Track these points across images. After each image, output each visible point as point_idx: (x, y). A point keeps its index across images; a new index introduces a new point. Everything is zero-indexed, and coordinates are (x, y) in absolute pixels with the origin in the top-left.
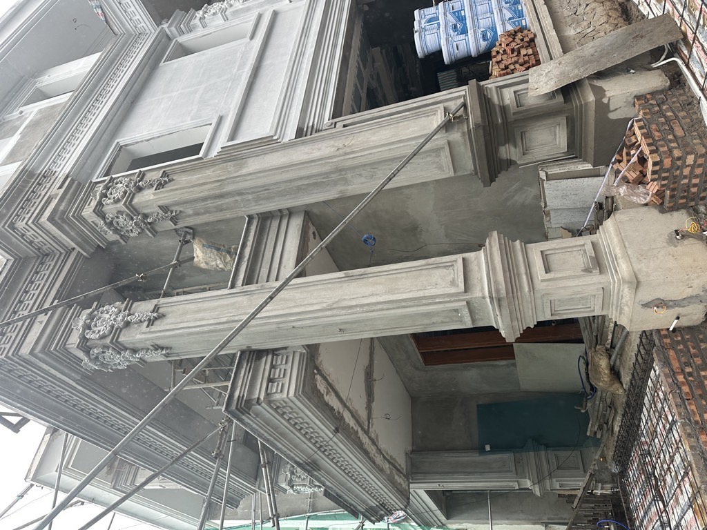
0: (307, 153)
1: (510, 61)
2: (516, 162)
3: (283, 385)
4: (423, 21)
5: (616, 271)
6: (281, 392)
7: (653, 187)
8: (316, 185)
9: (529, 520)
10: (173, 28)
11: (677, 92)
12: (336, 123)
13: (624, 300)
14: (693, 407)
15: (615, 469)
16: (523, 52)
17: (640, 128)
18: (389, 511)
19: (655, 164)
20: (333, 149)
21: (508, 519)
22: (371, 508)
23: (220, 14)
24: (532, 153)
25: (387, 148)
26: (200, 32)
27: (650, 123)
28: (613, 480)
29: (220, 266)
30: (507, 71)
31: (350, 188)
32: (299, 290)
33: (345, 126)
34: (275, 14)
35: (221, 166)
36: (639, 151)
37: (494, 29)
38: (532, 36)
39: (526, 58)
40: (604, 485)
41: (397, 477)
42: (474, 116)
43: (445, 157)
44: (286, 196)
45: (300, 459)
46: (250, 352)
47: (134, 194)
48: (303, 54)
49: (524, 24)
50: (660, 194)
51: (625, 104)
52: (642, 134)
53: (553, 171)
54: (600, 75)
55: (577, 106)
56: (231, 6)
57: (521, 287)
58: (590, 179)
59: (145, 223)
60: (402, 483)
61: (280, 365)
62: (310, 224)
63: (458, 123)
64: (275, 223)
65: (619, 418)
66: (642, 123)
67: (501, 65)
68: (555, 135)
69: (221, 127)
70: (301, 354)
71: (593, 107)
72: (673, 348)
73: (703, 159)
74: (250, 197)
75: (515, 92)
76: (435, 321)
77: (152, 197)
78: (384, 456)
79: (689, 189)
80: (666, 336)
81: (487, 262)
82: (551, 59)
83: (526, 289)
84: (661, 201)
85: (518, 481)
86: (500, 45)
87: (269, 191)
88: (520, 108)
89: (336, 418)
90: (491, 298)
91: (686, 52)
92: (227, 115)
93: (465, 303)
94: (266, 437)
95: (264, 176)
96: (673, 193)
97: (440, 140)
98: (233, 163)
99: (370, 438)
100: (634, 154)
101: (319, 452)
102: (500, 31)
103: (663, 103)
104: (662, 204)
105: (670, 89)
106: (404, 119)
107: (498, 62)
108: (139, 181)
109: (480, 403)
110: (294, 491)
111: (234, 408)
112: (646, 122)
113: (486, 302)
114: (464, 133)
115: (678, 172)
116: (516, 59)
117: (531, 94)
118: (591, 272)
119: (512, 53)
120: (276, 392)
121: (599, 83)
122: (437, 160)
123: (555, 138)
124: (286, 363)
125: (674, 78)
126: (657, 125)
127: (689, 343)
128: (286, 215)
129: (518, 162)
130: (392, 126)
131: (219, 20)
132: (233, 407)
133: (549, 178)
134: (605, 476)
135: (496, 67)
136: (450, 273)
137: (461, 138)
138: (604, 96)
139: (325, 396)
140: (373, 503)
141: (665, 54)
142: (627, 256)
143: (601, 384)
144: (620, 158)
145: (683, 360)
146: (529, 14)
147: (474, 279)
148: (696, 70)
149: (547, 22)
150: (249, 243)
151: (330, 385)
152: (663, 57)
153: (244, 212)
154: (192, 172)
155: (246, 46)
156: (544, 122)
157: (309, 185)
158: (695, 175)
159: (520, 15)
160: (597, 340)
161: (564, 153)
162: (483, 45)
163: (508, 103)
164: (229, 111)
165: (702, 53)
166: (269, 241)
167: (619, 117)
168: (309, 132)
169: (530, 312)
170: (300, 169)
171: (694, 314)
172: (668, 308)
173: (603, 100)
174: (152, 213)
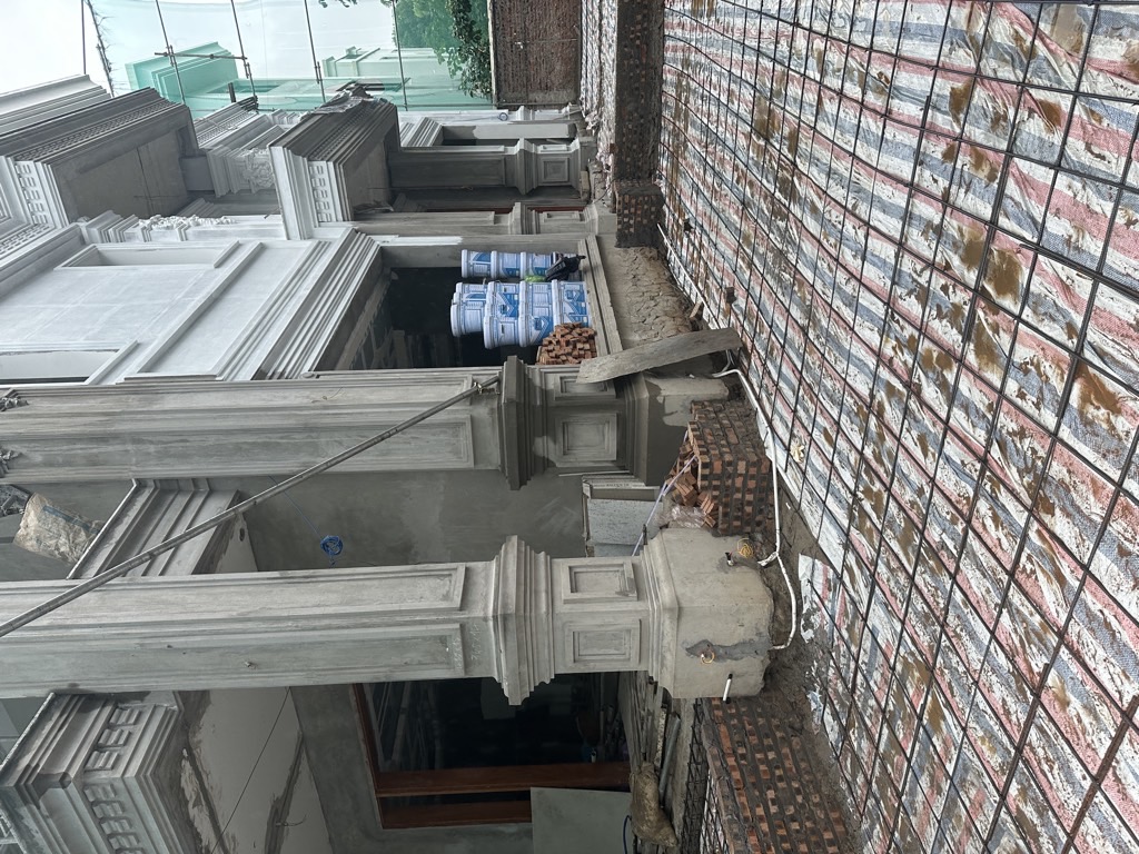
1: (562, 352)
2: (555, 464)
3: (119, 758)
4: (465, 295)
5: (657, 597)
6: (113, 768)
7: (708, 505)
8: (266, 446)
10: (95, 231)
11: (735, 404)
12: (319, 375)
13: (665, 642)
14: (744, 799)
16: (579, 346)
17: (693, 430)
19: (704, 467)
20: (306, 401)
23: (177, 230)
24: (574, 455)
26: (138, 244)
27: (704, 427)
29: (62, 549)
30: (556, 360)
32: (197, 591)
34: (262, 249)
35: (117, 397)
36: (692, 460)
37: (549, 319)
38: (592, 333)
39: (582, 352)
42: (509, 390)
43: (465, 437)
44: (212, 456)
46: (74, 696)
48: (291, 296)
49: (585, 321)
50: (714, 513)
51: (681, 409)
52: (694, 436)
53: (601, 485)
54: (658, 373)
55: (629, 403)
56: (198, 225)
57: (537, 606)
58: (643, 502)
61: (123, 725)
63: (488, 397)
64: (181, 501)
66: (695, 426)
67: (551, 353)
68: (604, 435)
69: (133, 356)
70: (166, 712)
71: (646, 405)
72: (725, 723)
73: (755, 469)
74: (152, 448)
75: (561, 378)
76: (408, 660)
79: (743, 508)
80: (717, 707)
81: (498, 575)
82: (609, 353)
83: (543, 608)
84: (714, 522)
86: (555, 336)
87: (188, 444)
88: (564, 394)
90: (495, 618)
91: (746, 364)
92: (148, 344)
93: (457, 626)
95: (185, 419)
96: (726, 510)
97: (461, 412)
98: (141, 396)
100: (687, 464)
102: (556, 322)
103: (720, 411)
104: (716, 526)
105: (728, 400)
107: (549, 351)
111: (12, 785)
112: (700, 426)
113: (488, 630)
114: (492, 409)
115: (730, 481)
116: (570, 351)
117: (578, 381)
118: (627, 595)
119: (567, 345)
120: (101, 769)
121: (655, 382)
122: (453, 440)
123: (604, 441)
124: (136, 722)
125: (735, 391)
126: (711, 429)
127: (745, 718)
128: (203, 492)
129: (557, 465)
131: (174, 238)
132: (11, 782)
133: (594, 494)
135: (546, 355)
136: (444, 585)
137: (488, 417)
138: (659, 394)
139: (190, 805)
142: (670, 578)
145: (736, 738)
146: (592, 312)
148: (754, 381)
149: (611, 323)
150: (127, 521)
151: (204, 792)
152: (726, 368)
153: (132, 472)
154: (64, 399)
155: (206, 273)
156: (591, 415)
157: (254, 444)
158: (749, 490)
159: (583, 312)
160: (645, 759)
161: (613, 461)
162: (535, 333)
163: (551, 386)
164: (153, 340)
165: (758, 361)
166: (163, 523)
167: (676, 424)
168: (276, 376)
169: (546, 651)
170: (247, 417)
171: (751, 674)
172: (718, 658)
173: (658, 398)
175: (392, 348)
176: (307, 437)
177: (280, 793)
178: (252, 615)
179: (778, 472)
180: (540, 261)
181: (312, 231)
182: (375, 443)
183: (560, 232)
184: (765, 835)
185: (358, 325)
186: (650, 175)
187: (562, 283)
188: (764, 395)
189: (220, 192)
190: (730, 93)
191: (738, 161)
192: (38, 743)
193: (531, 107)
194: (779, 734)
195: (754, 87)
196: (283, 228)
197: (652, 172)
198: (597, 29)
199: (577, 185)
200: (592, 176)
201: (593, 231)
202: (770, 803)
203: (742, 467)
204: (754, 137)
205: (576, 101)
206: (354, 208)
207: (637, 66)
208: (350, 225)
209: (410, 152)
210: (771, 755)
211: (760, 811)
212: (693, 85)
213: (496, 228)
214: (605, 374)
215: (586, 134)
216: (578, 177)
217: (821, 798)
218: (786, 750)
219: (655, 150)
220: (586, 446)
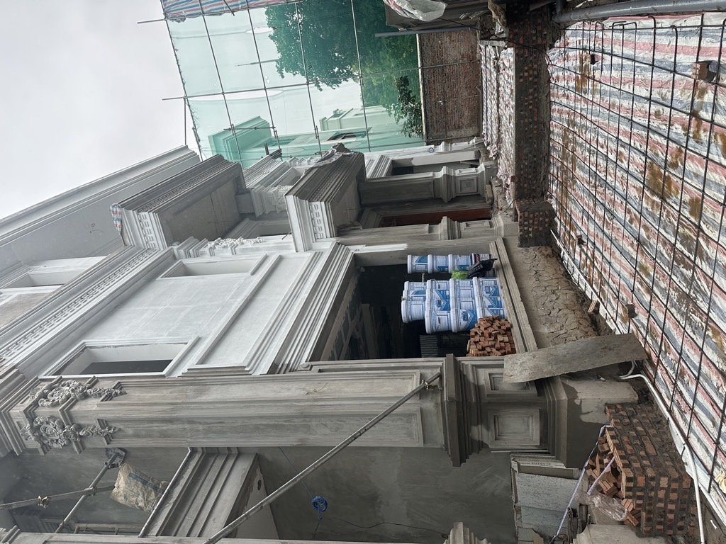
0: (275, 391)
1: (487, 344)
2: (487, 446)
4: (411, 292)
7: (629, 505)
8: (275, 427)
10: (182, 251)
11: (645, 408)
12: (312, 366)
16: (500, 338)
17: (612, 437)
19: (629, 480)
20: (303, 392)
23: (230, 248)
24: (504, 440)
25: (358, 402)
26: (207, 258)
27: (622, 435)
29: (140, 504)
30: (483, 352)
31: (311, 437)
33: (320, 371)
34: (281, 259)
35: (182, 388)
36: (612, 461)
37: (474, 312)
38: (509, 326)
39: (503, 344)
42: (449, 390)
43: (416, 425)
44: (240, 433)
47: (77, 401)
48: (297, 296)
49: (502, 313)
50: (636, 514)
51: (596, 409)
52: (614, 444)
53: (527, 463)
54: (572, 376)
55: (550, 402)
56: (243, 244)
58: (563, 480)
59: (75, 435)
62: (258, 471)
63: (433, 392)
64: (219, 462)
66: (613, 433)
67: (478, 345)
68: (528, 426)
69: (196, 348)
71: (565, 405)
73: (677, 484)
74: (201, 427)
75: (490, 374)
77: (95, 408)
79: (665, 515)
82: (526, 351)
84: (637, 523)
86: (479, 327)
87: (224, 425)
88: (494, 392)
91: (651, 372)
92: (206, 338)
95: (223, 408)
96: (649, 516)
97: (413, 406)
98: (195, 387)
100: (607, 464)
102: (479, 315)
103: (633, 416)
104: (639, 525)
105: (639, 404)
106: (380, 376)
107: (476, 343)
108: (89, 388)
112: (617, 433)
114: (437, 404)
115: (653, 493)
116: (493, 343)
117: (506, 379)
119: (490, 337)
121: (571, 384)
122: (408, 426)
123: (528, 429)
125: (642, 394)
126: (628, 437)
128: (234, 455)
129: (490, 446)
130: (367, 381)
131: (228, 253)
133: (520, 469)
135: (473, 346)
137: (434, 409)
138: (577, 397)
141: (633, 369)
144: (594, 464)
146: (507, 306)
148: (663, 391)
149: (523, 316)
150: (183, 482)
152: (631, 372)
153: (188, 443)
155: (245, 279)
156: (517, 410)
157: (268, 425)
158: (671, 501)
159: (499, 305)
161: (536, 446)
162: (463, 323)
163: (482, 383)
164: (209, 335)
165: (666, 376)
167: (591, 421)
168: (283, 370)
170: (263, 407)
173: (576, 401)
174: (88, 426)
175: (361, 317)
176: (303, 421)
179: (699, 488)
180: (463, 260)
181: (311, 245)
183: (475, 236)
185: (339, 311)
186: (543, 195)
187: (481, 279)
188: (675, 409)
189: (258, 214)
190: (618, 154)
191: (629, 206)
193: (449, 141)
195: (645, 154)
196: (293, 244)
197: (544, 193)
198: (495, 92)
199: (484, 194)
200: (495, 189)
201: (500, 235)
203: (664, 482)
204: (648, 193)
205: (479, 135)
206: (337, 227)
207: (531, 123)
208: (335, 240)
209: (373, 183)
212: (580, 141)
213: (431, 236)
215: (488, 159)
216: (484, 190)
219: (545, 178)
220: (515, 433)
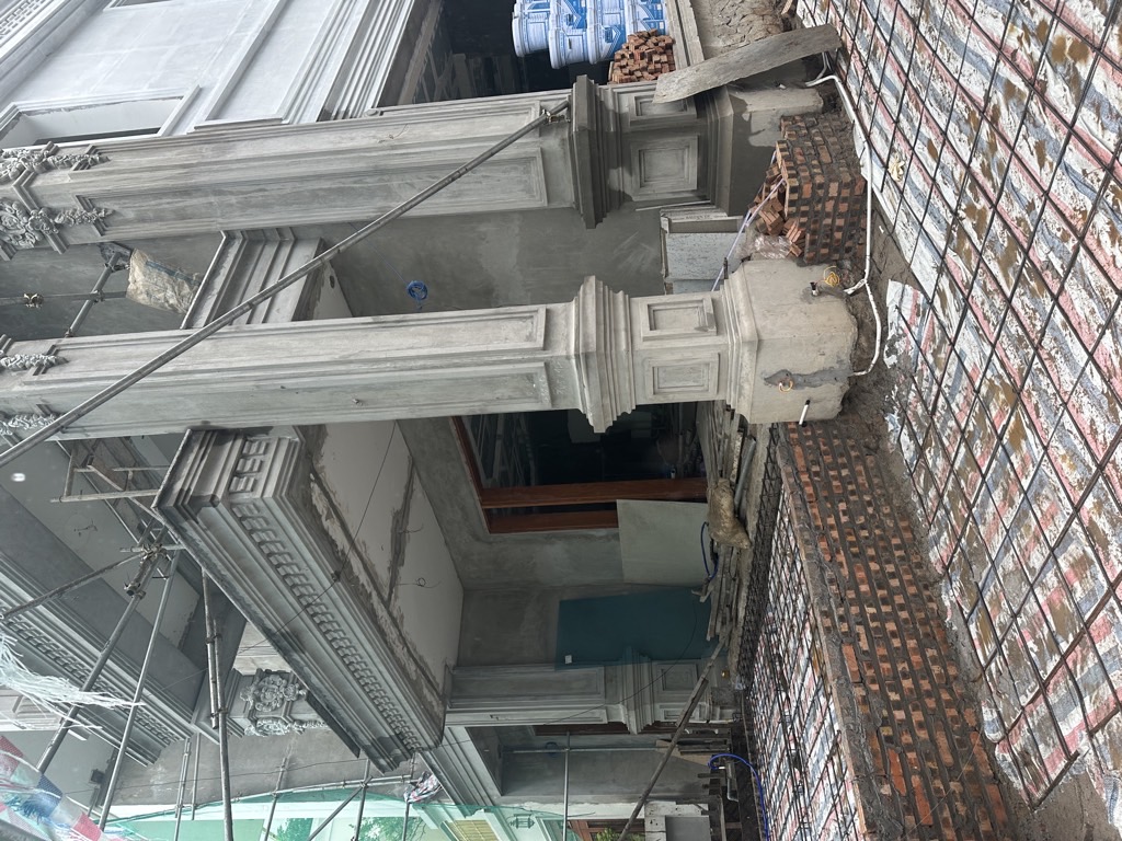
0: (332, 142)
1: (637, 67)
2: (631, 198)
3: (256, 482)
4: (527, 6)
5: (736, 331)
6: (252, 490)
7: (794, 235)
8: (341, 192)
9: (623, 793)
11: (830, 116)
12: (382, 112)
13: (744, 372)
14: (816, 511)
15: (739, 686)
16: (656, 58)
17: (782, 150)
18: (408, 750)
19: (793, 191)
20: (373, 141)
21: (592, 793)
22: (381, 739)
24: (652, 186)
27: (794, 146)
28: (736, 701)
29: (171, 302)
30: (630, 77)
32: (300, 336)
35: (191, 148)
37: (621, 28)
38: (670, 41)
39: (659, 66)
40: (725, 711)
41: (426, 691)
42: (580, 116)
43: (536, 173)
44: (291, 204)
45: (273, 623)
46: (208, 432)
47: (36, 175)
48: (343, 23)
49: (662, 27)
50: (800, 242)
51: (769, 126)
52: (783, 157)
53: (680, 218)
54: (745, 85)
55: (711, 122)
57: (617, 345)
58: (725, 234)
59: (49, 224)
60: (434, 703)
61: (254, 455)
63: (558, 126)
64: (270, 251)
65: (744, 594)
67: (624, 70)
68: (683, 163)
69: (199, 102)
70: (290, 444)
71: (730, 124)
72: (800, 444)
73: (848, 191)
74: (233, 200)
75: (636, 98)
76: (498, 395)
77: (68, 180)
78: (409, 651)
79: (832, 234)
80: (793, 431)
81: (578, 315)
82: (689, 65)
83: (623, 346)
84: (800, 251)
85: (606, 709)
86: (628, 48)
87: (266, 193)
88: (640, 118)
89: (338, 559)
90: (577, 356)
91: (844, 68)
92: (211, 88)
93: (542, 364)
94: (219, 571)
95: (260, 167)
96: (814, 237)
97: (530, 146)
98: (213, 146)
99: (390, 614)
101: (304, 615)
102: (629, 30)
103: (813, 126)
104: (802, 255)
105: (823, 112)
107: (622, 67)
108: (48, 156)
109: (565, 598)
110: (257, 729)
111: (172, 505)
112: (790, 145)
113: (571, 366)
114: (563, 140)
115: (820, 206)
116: (645, 65)
117: (655, 100)
118: (706, 331)
119: (642, 59)
120: (242, 491)
121: (740, 96)
122: (525, 177)
123: (683, 169)
124: (265, 453)
125: (829, 101)
126: (802, 148)
127: (820, 439)
128: (289, 242)
129: (634, 199)
132: (170, 503)
133: (674, 228)
134: (727, 697)
135: (618, 72)
136: (527, 326)
137: (559, 149)
138: (745, 111)
139: (323, 519)
140: (386, 731)
141: (823, 72)
142: (751, 312)
143: (721, 533)
145: (811, 457)
146: (670, 15)
147: (558, 335)
148: (852, 86)
149: (691, 27)
150: (224, 272)
151: (334, 509)
152: (821, 75)
153: (219, 224)
154: (142, 153)
155: (254, 3)
156: (670, 140)
157: (329, 190)
158: (840, 214)
159: (659, 16)
160: (721, 476)
161: (693, 191)
162: (606, 46)
163: (625, 109)
164: (215, 83)
165: (859, 64)
166: (256, 272)
167: (762, 145)
168: (341, 115)
169: (627, 385)
170: (318, 162)
171: (828, 399)
172: (796, 386)
173: (744, 115)
174: (65, 209)
175: (454, 75)
176: (380, 181)
177: (398, 506)
178: (352, 358)
179: (872, 190)
182: (447, 185)
184: (835, 540)
185: (416, 52)
188: (863, 104)
192: (186, 471)
194: (853, 454)
202: (841, 514)
203: (834, 189)
210: (845, 472)
211: (831, 521)
214: (685, 90)
217: (891, 509)
218: (860, 468)
220: (665, 175)
